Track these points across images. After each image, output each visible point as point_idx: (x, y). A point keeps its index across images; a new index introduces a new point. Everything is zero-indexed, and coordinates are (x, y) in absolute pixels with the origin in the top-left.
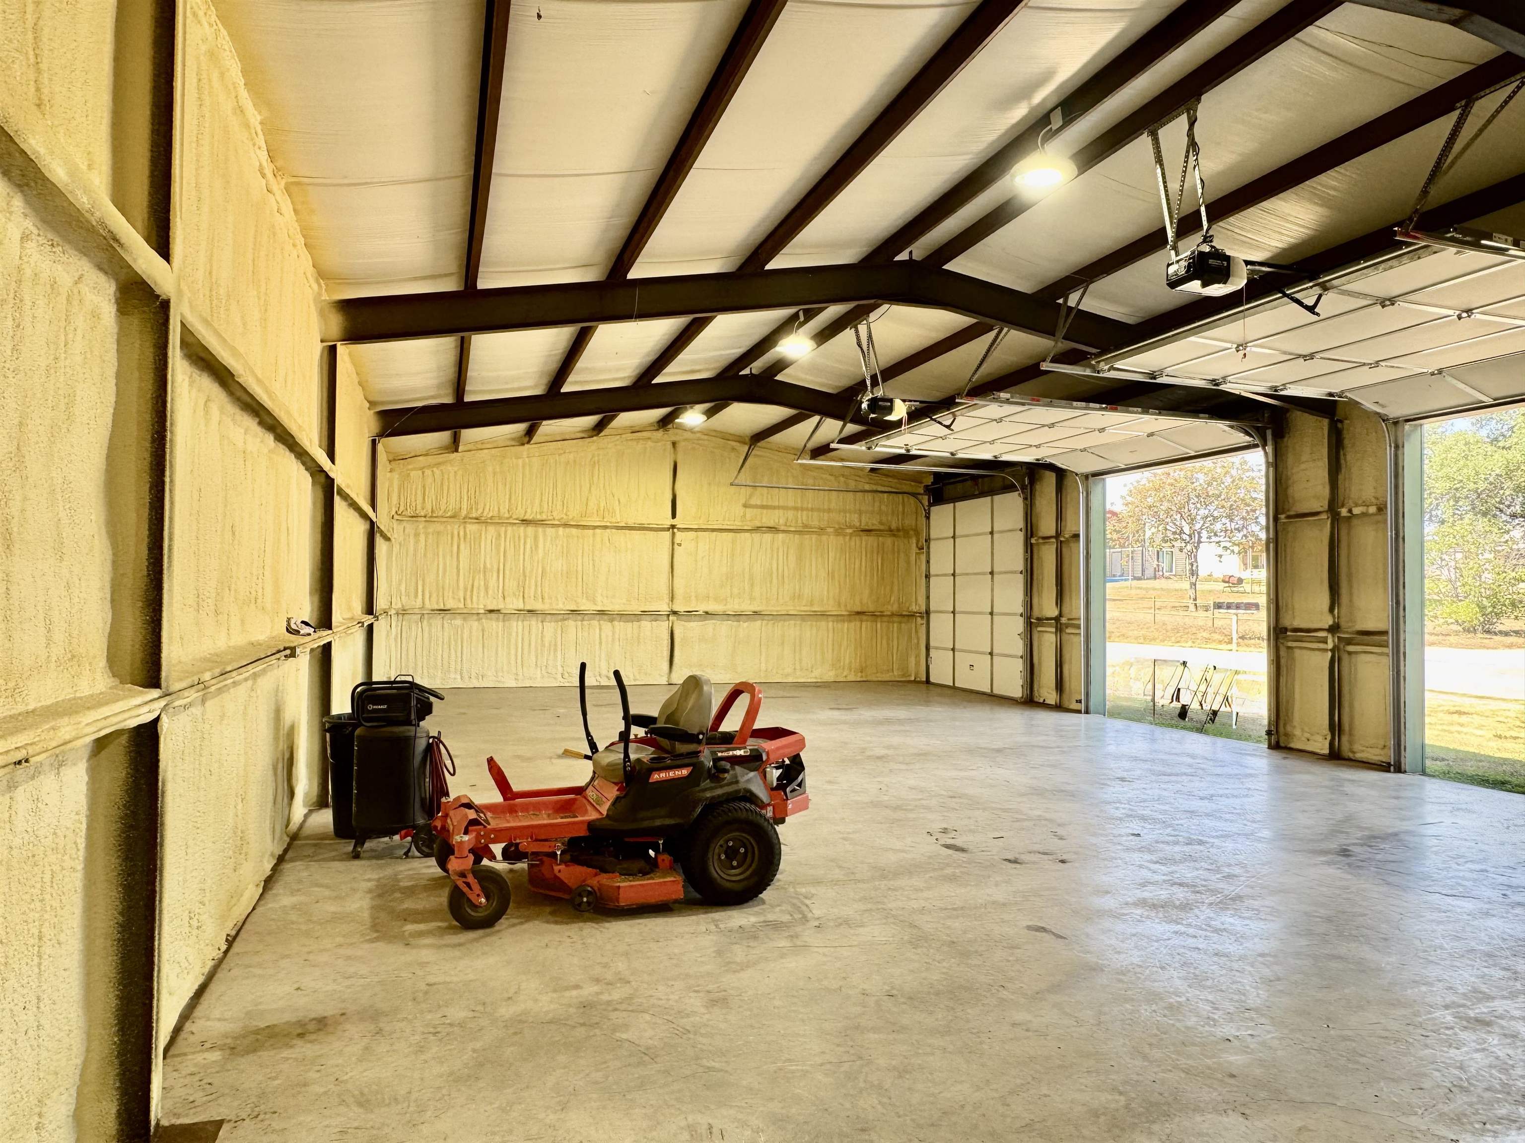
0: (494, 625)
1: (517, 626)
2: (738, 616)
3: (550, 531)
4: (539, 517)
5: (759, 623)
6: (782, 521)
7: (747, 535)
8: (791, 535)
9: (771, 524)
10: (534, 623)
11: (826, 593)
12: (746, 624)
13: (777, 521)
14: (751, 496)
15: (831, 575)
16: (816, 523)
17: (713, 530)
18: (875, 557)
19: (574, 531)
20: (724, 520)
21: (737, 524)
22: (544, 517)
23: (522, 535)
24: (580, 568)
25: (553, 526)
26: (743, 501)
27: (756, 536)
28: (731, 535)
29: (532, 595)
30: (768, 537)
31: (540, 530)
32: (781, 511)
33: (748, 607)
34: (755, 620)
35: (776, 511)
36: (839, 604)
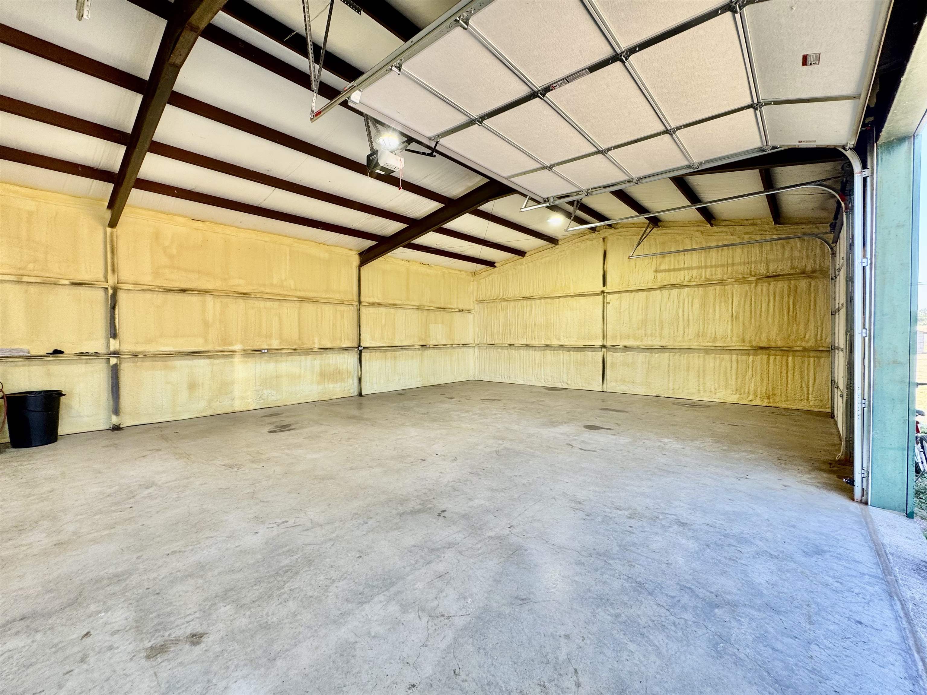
0: (514, 352)
1: (524, 352)
2: (650, 349)
3: (538, 302)
4: (532, 295)
5: (667, 354)
6: (687, 279)
7: (658, 292)
8: (696, 289)
9: (678, 282)
10: (531, 352)
11: (729, 332)
12: (657, 355)
13: (682, 279)
14: (660, 264)
15: (734, 317)
16: (719, 276)
17: (632, 291)
18: (786, 299)
19: (549, 301)
20: (640, 283)
21: (650, 285)
22: (534, 294)
23: (525, 305)
24: (552, 322)
25: (539, 299)
26: (654, 268)
27: (666, 292)
28: (645, 293)
29: (530, 336)
30: (675, 292)
31: (533, 302)
32: (686, 272)
33: (657, 343)
34: (665, 352)
35: (682, 272)
36: (743, 341)
